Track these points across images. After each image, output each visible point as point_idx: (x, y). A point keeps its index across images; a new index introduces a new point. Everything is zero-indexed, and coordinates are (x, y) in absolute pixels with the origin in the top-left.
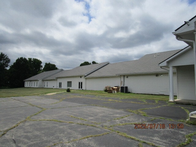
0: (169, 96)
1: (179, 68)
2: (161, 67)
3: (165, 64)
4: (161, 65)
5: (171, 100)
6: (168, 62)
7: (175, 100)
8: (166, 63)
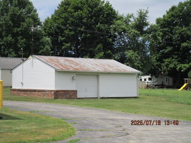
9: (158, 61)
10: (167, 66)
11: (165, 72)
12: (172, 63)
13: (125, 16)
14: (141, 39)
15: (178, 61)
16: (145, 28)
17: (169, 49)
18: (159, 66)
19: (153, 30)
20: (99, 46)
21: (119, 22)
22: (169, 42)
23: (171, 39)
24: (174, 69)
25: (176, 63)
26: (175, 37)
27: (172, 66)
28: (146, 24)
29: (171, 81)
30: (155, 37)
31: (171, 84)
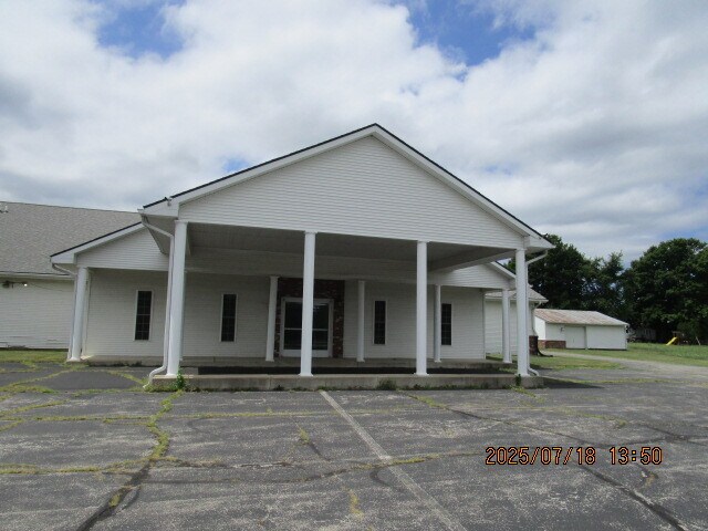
0: (66, 350)
1: (97, 275)
2: (53, 265)
3: (68, 258)
4: (56, 260)
5: (74, 358)
6: (77, 255)
7: (84, 358)
8: (73, 257)
9: (635, 310)
10: (648, 316)
11: (645, 323)
12: (656, 313)
13: (593, 259)
14: (613, 285)
15: (663, 311)
16: (619, 274)
17: (650, 296)
18: (639, 316)
19: (627, 274)
20: (564, 294)
21: (586, 266)
22: (649, 288)
23: (652, 285)
24: (658, 319)
25: (660, 312)
26: (656, 282)
27: (654, 316)
28: (620, 269)
29: (653, 334)
30: (631, 283)
31: (654, 337)
